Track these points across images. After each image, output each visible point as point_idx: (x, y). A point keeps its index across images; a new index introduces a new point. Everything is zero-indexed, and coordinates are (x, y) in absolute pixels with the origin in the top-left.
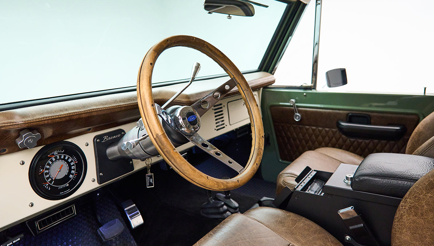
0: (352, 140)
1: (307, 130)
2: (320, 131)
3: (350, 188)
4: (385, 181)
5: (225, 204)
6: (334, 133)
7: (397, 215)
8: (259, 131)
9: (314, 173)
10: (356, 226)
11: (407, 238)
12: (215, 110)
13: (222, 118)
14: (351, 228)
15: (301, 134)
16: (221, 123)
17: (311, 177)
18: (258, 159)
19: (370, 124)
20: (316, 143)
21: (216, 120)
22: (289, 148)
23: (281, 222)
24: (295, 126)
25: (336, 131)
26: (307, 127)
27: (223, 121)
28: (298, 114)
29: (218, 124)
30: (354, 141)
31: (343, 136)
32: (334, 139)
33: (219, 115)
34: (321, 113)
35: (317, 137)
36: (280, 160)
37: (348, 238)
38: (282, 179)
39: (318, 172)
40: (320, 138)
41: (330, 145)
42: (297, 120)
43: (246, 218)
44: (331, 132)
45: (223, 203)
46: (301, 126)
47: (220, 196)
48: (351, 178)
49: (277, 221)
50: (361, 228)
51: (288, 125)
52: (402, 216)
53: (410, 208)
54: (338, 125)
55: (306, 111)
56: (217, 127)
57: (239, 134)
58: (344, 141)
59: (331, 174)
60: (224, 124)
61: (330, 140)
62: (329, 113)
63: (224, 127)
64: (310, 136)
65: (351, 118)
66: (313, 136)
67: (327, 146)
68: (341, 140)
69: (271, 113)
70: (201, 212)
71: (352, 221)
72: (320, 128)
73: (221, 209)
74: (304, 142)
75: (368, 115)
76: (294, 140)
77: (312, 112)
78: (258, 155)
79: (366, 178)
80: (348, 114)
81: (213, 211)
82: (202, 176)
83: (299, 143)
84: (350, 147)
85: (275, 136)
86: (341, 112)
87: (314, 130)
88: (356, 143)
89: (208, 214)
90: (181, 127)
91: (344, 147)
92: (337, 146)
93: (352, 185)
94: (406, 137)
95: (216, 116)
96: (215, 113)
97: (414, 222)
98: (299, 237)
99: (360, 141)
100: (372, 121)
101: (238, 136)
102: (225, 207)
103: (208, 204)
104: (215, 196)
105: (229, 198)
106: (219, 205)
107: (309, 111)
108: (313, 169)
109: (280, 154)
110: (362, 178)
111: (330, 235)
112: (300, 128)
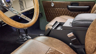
0: (72, 12)
1: (56, 9)
2: (61, 10)
3: (71, 26)
4: (83, 22)
5: (26, 38)
6: (66, 10)
7: (87, 33)
8: (37, 5)
9: (59, 23)
10: (73, 39)
11: (90, 40)
12: (20, 2)
13: (23, 5)
14: (72, 40)
15: (54, 12)
16: (22, 7)
17: (58, 24)
18: (37, 16)
19: (79, 6)
20: (60, 14)
21: (20, 6)
22: (50, 17)
23: (47, 41)
24: (52, 8)
25: (67, 10)
26: (56, 8)
27: (23, 7)
28: (53, 4)
29: (21, 8)
30: (73, 13)
31: (69, 11)
32: (66, 13)
33: (21, 4)
34: (61, 3)
35: (60, 12)
36: (47, 22)
37: (71, 44)
38: (47, 27)
39: (60, 23)
40: (61, 12)
41: (65, 15)
42: (52, 6)
43: (34, 40)
44: (65, 10)
45: (25, 37)
46: (54, 8)
47: (24, 35)
48: (72, 23)
49: (45, 41)
50: (75, 39)
51: (49, 8)
52: (88, 33)
53: (91, 30)
54: (67, 7)
55: (56, 2)
56: (21, 9)
57: (30, 12)
58: (70, 13)
59: (64, 23)
60: (24, 8)
61: (65, 13)
62: (64, 3)
63: (24, 9)
64: (58, 12)
65: (72, 4)
66: (59, 12)
67: (63, 15)
68: (68, 13)
69: (43, 4)
70: (17, 42)
71: (72, 37)
72: (61, 9)
73: (24, 39)
74: (55, 14)
75: (78, 3)
76: (52, 14)
77: (58, 3)
78: (37, 15)
79: (77, 22)
80: (71, 3)
81: (21, 41)
82: (13, 22)
83: (53, 15)
84: (72, 15)
85: (44, 13)
86: (68, 2)
87: (59, 10)
88: (74, 13)
89: (20, 42)
90: (4, 4)
91: (70, 15)
92: (67, 15)
93: (72, 25)
94: (90, 10)
95: (20, 5)
96: (20, 3)
97: (92, 34)
98: (54, 45)
99: (75, 12)
100: (79, 5)
101: (30, 13)
102: (26, 39)
103: (19, 38)
104: (22, 35)
105: (27, 35)
106: (24, 38)
107: (57, 2)
108: (58, 22)
109: (47, 19)
110: (75, 22)
111: (65, 43)
112: (54, 9)
